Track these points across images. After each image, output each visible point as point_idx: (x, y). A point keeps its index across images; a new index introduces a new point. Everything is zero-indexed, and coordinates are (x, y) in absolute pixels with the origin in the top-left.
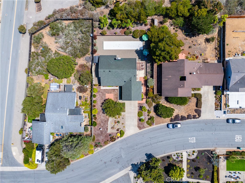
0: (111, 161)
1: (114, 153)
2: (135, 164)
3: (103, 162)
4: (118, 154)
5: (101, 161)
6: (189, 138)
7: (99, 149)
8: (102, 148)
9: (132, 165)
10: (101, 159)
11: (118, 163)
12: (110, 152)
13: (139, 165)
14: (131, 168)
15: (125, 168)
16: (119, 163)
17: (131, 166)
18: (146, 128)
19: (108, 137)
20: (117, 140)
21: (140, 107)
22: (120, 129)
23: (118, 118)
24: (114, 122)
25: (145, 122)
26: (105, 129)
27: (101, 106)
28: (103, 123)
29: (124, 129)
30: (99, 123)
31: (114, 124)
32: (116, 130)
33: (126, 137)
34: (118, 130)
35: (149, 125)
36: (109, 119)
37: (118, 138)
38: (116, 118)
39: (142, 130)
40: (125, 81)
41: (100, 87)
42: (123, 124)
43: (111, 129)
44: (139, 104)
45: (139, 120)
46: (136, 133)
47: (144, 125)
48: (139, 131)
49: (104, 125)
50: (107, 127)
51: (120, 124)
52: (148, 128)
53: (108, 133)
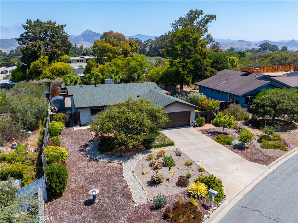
18: (277, 158)
19: (147, 217)
20: (205, 216)
21: (208, 133)
22: (188, 177)
23: (159, 156)
24: (151, 168)
25: (260, 148)
26: (118, 198)
27: (79, 151)
28: (100, 182)
29: (205, 175)
30: (76, 187)
31: (154, 171)
32: (174, 184)
33: (241, 196)
34: (182, 182)
35: (278, 150)
36: (121, 170)
37: (207, 208)
38: (150, 159)
39: (274, 166)
40: (138, 96)
41: (72, 128)
42: (191, 164)
43: (149, 188)
44: (201, 130)
45: (234, 148)
46: (266, 178)
47: (267, 154)
48: (270, 171)
49: (106, 186)
50: (127, 189)
51: (177, 166)
52: (286, 157)
53: (140, 207)
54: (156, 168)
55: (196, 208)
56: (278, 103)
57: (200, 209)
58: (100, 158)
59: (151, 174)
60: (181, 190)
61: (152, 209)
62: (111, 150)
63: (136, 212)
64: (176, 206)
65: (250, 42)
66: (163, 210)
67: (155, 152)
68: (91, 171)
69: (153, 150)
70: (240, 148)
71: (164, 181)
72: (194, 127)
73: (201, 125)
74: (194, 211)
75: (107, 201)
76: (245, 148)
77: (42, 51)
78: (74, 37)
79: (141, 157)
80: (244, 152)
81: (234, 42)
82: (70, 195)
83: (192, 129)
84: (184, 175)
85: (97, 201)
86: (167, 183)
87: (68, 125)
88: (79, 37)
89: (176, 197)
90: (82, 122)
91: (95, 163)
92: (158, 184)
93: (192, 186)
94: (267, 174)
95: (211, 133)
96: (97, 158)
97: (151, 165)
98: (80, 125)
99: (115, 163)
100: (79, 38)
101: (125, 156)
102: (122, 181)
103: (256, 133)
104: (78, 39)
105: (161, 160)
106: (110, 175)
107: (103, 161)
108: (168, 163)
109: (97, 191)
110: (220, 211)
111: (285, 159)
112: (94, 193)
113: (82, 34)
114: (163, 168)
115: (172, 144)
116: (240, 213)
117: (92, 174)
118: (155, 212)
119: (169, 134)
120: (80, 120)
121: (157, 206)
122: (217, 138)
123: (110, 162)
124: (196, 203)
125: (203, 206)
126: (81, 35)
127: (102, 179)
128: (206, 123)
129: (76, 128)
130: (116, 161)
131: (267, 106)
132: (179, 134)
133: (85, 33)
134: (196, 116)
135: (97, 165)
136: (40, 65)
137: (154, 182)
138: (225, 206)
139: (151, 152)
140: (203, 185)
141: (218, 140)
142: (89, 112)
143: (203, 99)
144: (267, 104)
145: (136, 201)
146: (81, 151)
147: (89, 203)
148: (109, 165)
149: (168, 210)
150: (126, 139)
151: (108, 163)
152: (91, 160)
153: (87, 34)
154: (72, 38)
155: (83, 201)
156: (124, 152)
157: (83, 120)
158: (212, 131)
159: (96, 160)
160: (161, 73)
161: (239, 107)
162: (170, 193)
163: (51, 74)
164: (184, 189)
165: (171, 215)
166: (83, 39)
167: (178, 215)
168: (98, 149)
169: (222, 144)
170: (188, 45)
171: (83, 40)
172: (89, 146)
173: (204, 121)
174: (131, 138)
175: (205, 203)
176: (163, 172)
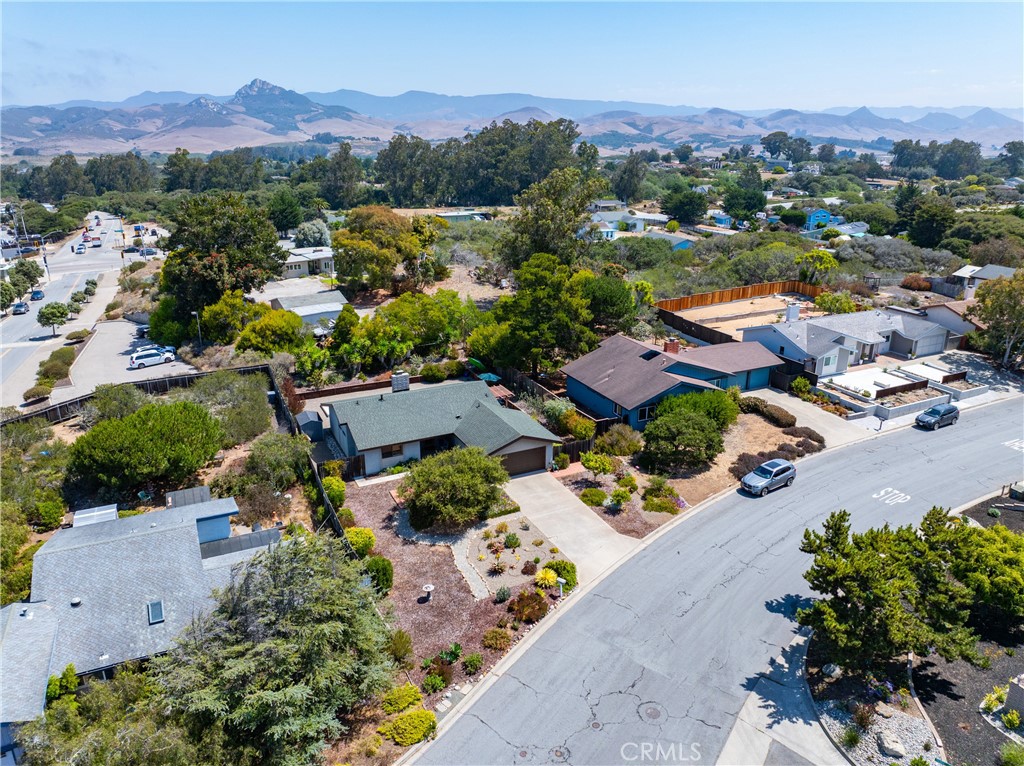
0: (596, 725)
1: (583, 677)
2: (762, 675)
3: (543, 754)
4: (613, 666)
5: (524, 754)
6: (875, 496)
7: (468, 693)
8: (488, 680)
9: (751, 685)
10: (517, 741)
11: (655, 715)
12: (552, 682)
13: (792, 671)
14: (766, 707)
15: (725, 728)
16: (663, 716)
17: (753, 694)
18: (659, 525)
19: (491, 611)
20: (552, 607)
21: (573, 484)
22: (537, 561)
23: (499, 532)
24: (489, 551)
25: (641, 511)
26: (454, 592)
27: (383, 528)
28: (428, 575)
29: (558, 558)
30: (401, 583)
31: (494, 556)
32: (520, 572)
33: (596, 582)
34: (529, 570)
35: (665, 513)
36: (451, 555)
37: (554, 598)
38: (487, 537)
39: (650, 538)
40: (458, 417)
41: (353, 483)
42: (541, 543)
43: (490, 578)
44: (563, 478)
45: (605, 513)
46: (633, 557)
47: (647, 520)
48: (643, 546)
49: (437, 579)
50: (463, 582)
51: (523, 547)
52: (672, 523)
53: (481, 601)
54: (496, 552)
55: (542, 599)
56: (678, 435)
57: (547, 600)
58: (418, 539)
59: (490, 561)
60: (528, 579)
61: (495, 602)
62: (431, 525)
63: (478, 607)
64: (521, 598)
65: (742, 116)
66: (507, 603)
67: (493, 523)
68: (412, 560)
69: (489, 521)
70: (613, 511)
71: (507, 569)
72: (552, 471)
73: (563, 467)
74: (540, 602)
75: (442, 596)
76: (620, 510)
77: (226, 277)
78: (215, 104)
79: (473, 534)
80: (617, 517)
81: (696, 116)
82: (397, 593)
83: (548, 474)
84: (532, 559)
85: (431, 598)
86: (511, 571)
87: (348, 477)
88: (232, 102)
89: (521, 588)
90: (368, 470)
91: (412, 547)
92: (500, 573)
93: (540, 574)
94: (637, 551)
95: (577, 483)
96: (414, 539)
97: (490, 546)
98: (367, 476)
99: (441, 546)
100: (229, 106)
101: (453, 535)
102: (455, 571)
103: (642, 480)
104: (227, 109)
105: (502, 538)
106: (438, 565)
107: (424, 543)
108: (511, 544)
109: (432, 588)
110: (569, 601)
111: (669, 528)
112: (429, 590)
113: (239, 92)
114: (505, 550)
115: (517, 510)
116: (591, 601)
117: (415, 564)
118: (498, 606)
119: (513, 489)
120: (364, 468)
121: (500, 599)
122: (584, 495)
123: (434, 545)
124: (543, 594)
125: (552, 596)
126: (236, 97)
127: (429, 570)
128: (572, 462)
129: (361, 483)
130: (442, 543)
131: (662, 438)
132: (527, 487)
133: (249, 91)
134: (556, 453)
135: (416, 550)
136: (226, 313)
137: (495, 572)
138: (575, 595)
139: (486, 525)
140: (552, 572)
141: (584, 498)
142: (379, 454)
143: (568, 413)
144: (663, 435)
145: (476, 595)
146: (386, 527)
147: (423, 600)
148: (433, 549)
149: (512, 603)
150: (454, 514)
151: (431, 546)
152: (406, 542)
153: (254, 93)
154: (207, 105)
155: (416, 599)
156: (450, 527)
157: (369, 467)
158: (579, 479)
159: (413, 543)
160: (493, 341)
161: (627, 429)
162: (514, 584)
163: (260, 339)
164: (531, 578)
165: (516, 608)
166: (243, 109)
167: (523, 607)
168: (411, 525)
169: (588, 505)
170: (544, 298)
171: (243, 113)
172: (396, 520)
173: (569, 460)
174: (460, 511)
175: (554, 593)
176: (506, 556)
